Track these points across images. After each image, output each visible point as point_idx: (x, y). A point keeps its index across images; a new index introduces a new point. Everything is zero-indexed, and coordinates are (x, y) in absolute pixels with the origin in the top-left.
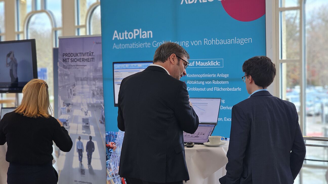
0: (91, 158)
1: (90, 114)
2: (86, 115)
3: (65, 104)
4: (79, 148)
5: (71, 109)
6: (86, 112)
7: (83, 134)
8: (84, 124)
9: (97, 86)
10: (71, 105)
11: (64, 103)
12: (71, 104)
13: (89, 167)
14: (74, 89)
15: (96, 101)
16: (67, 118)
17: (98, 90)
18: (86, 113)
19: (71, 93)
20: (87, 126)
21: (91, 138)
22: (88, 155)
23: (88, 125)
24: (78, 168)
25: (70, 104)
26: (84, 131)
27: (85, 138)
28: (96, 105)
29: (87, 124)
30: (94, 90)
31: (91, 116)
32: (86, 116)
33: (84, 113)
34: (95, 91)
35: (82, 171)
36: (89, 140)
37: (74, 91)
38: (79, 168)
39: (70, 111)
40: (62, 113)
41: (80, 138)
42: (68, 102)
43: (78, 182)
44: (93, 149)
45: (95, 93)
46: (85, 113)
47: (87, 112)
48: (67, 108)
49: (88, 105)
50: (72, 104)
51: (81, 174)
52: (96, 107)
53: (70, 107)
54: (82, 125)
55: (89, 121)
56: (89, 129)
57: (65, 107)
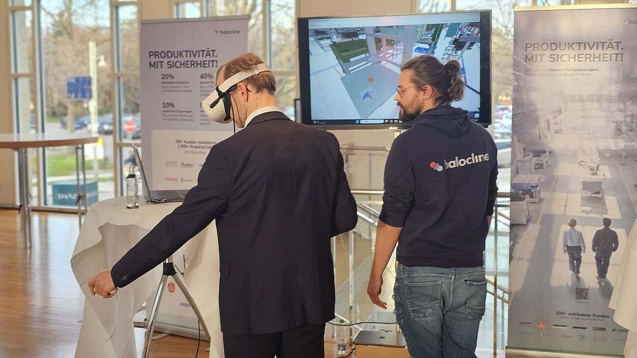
0: (607, 264)
1: (605, 173)
2: (595, 174)
3: (528, 151)
4: (570, 244)
5: (547, 162)
6: (595, 169)
7: (584, 215)
8: (587, 194)
9: (629, 113)
10: (547, 153)
11: (526, 150)
12: (547, 151)
13: (600, 283)
14: (558, 119)
15: (625, 146)
16: (534, 182)
17: (632, 123)
18: (594, 171)
19: (549, 128)
20: (597, 198)
21: (607, 222)
22: (598, 259)
23: (599, 196)
24: (567, 285)
25: (545, 152)
26: (589, 209)
27: (588, 222)
28: (624, 154)
29: (599, 193)
30: (621, 122)
31: (608, 176)
32: (595, 177)
33: (588, 171)
34: (622, 124)
35: (581, 293)
36: (602, 227)
37: (556, 124)
38: (570, 285)
39: (544, 166)
40: (519, 171)
41: (573, 224)
42: (537, 148)
43: (567, 315)
44: (614, 246)
45: (624, 128)
46: (592, 169)
47: (597, 167)
48: (535, 160)
49: (601, 154)
50: (550, 152)
51: (577, 299)
52: (625, 157)
53: (544, 159)
54: (582, 196)
55: (603, 187)
56: (604, 204)
57: (528, 158)
